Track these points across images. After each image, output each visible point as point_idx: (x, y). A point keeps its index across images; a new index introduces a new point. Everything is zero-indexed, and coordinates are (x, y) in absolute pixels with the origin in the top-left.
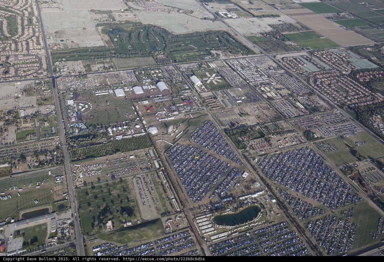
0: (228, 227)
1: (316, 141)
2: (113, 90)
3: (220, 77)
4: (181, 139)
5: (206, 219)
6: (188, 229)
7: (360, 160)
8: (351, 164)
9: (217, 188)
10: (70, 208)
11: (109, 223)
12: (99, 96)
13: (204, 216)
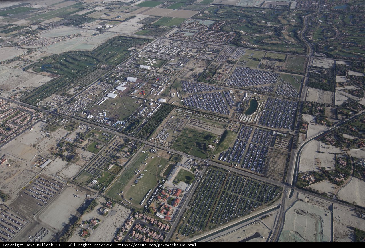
0: (255, 113)
1: (237, 63)
2: (106, 96)
3: (154, 60)
4: (182, 96)
5: (243, 117)
6: (242, 125)
7: (260, 61)
8: (259, 64)
9: (229, 104)
10: (181, 155)
11: (210, 146)
12: (102, 104)
13: (241, 116)
